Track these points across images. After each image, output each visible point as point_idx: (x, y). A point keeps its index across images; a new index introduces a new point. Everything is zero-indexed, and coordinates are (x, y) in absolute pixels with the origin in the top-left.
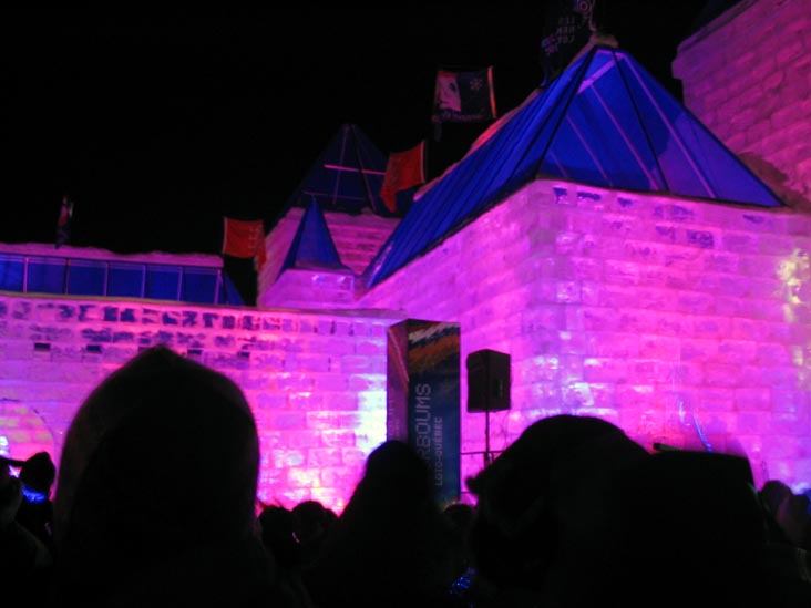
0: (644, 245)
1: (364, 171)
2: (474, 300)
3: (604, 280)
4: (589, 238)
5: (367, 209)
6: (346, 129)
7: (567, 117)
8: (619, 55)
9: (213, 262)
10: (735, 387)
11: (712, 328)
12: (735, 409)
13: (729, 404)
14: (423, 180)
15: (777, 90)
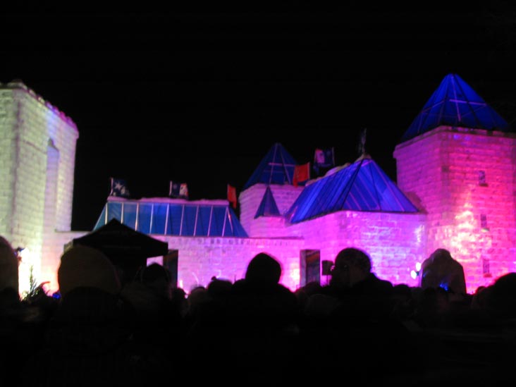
0: (373, 227)
1: (285, 165)
2: (325, 240)
3: (360, 238)
4: (356, 226)
5: (286, 183)
6: (277, 145)
7: (350, 193)
8: (371, 161)
9: (225, 203)
10: (398, 267)
11: (393, 250)
12: (399, 273)
13: (397, 272)
14: (309, 177)
15: (420, 172)
